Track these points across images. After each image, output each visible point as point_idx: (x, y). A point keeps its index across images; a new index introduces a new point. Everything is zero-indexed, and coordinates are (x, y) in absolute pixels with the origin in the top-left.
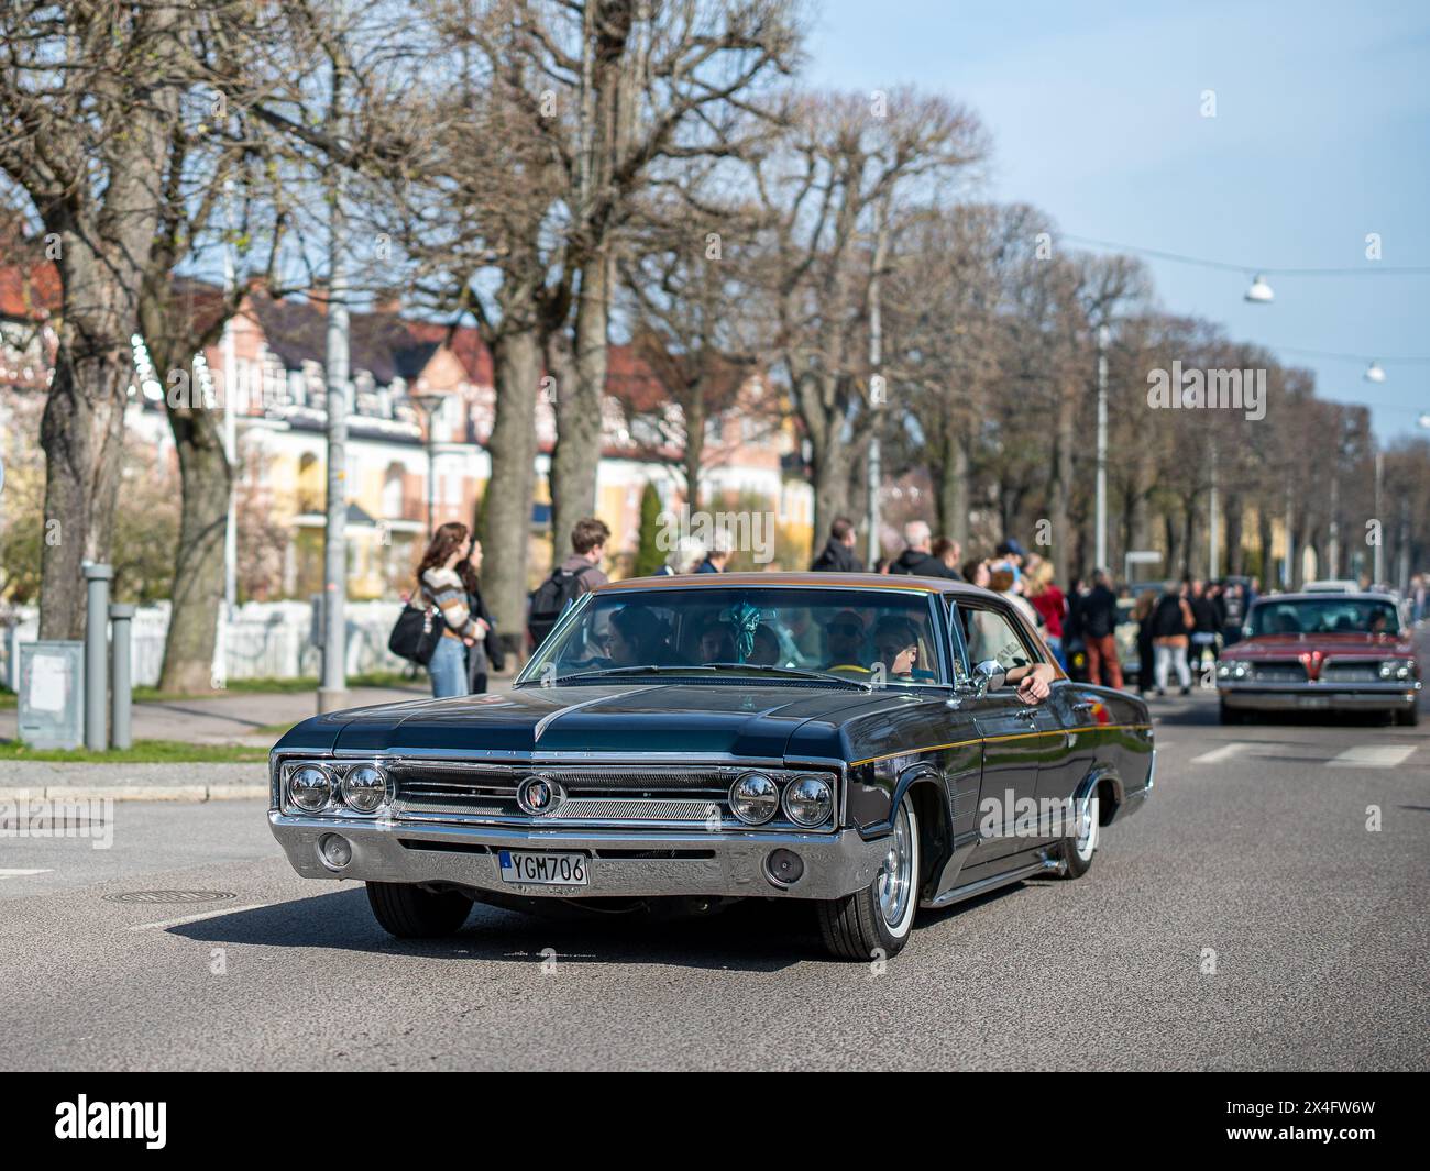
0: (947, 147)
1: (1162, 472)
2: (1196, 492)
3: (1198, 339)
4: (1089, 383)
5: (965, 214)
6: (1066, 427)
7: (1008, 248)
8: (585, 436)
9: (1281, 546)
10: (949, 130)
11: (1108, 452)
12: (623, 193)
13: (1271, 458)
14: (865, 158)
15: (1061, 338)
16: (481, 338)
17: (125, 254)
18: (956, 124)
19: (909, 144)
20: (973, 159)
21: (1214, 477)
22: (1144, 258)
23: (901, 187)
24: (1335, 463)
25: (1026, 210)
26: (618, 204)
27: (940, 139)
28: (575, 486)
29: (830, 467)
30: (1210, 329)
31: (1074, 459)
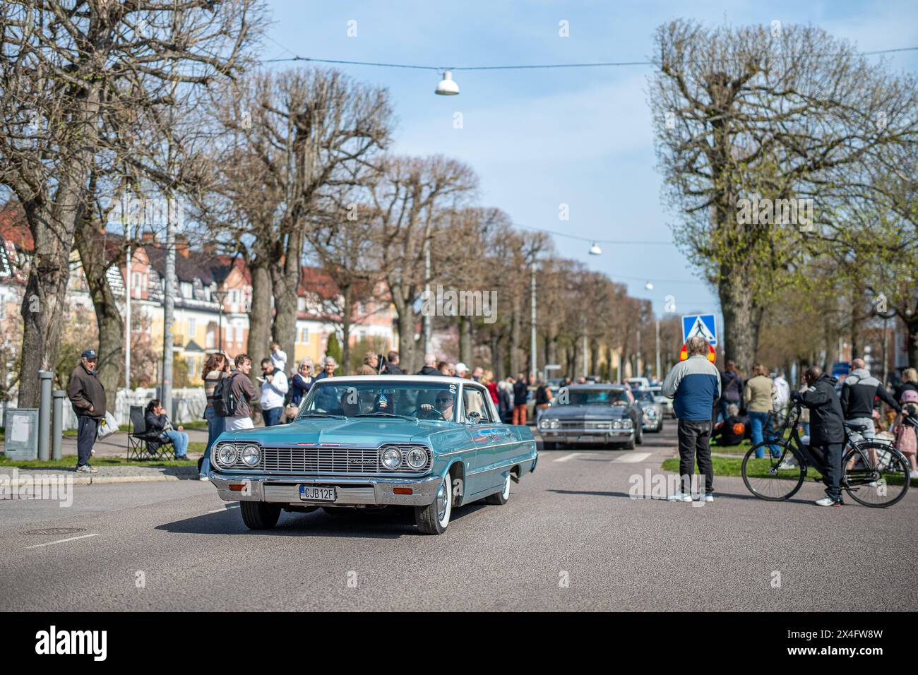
0: (458, 183)
1: (561, 328)
2: (577, 338)
3: (575, 269)
4: (526, 288)
5: (469, 211)
6: (517, 308)
7: (489, 228)
8: (289, 311)
9: (615, 363)
10: (459, 174)
11: (537, 319)
12: (307, 202)
13: (610, 322)
14: (422, 186)
15: (513, 269)
16: (246, 266)
17: (63, 226)
18: (462, 172)
19: (441, 180)
20: (470, 188)
21: (586, 331)
22: (550, 234)
23: (437, 200)
24: (639, 325)
25: (496, 211)
26: (303, 205)
27: (456, 179)
28: (285, 334)
29: (406, 326)
30: (580, 265)
31: (521, 323)
